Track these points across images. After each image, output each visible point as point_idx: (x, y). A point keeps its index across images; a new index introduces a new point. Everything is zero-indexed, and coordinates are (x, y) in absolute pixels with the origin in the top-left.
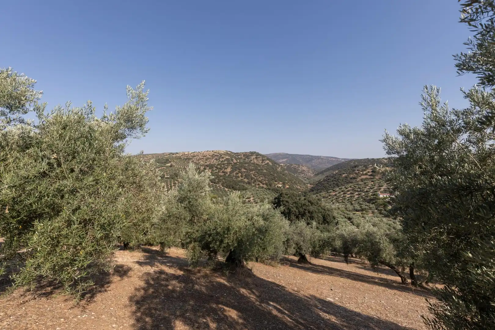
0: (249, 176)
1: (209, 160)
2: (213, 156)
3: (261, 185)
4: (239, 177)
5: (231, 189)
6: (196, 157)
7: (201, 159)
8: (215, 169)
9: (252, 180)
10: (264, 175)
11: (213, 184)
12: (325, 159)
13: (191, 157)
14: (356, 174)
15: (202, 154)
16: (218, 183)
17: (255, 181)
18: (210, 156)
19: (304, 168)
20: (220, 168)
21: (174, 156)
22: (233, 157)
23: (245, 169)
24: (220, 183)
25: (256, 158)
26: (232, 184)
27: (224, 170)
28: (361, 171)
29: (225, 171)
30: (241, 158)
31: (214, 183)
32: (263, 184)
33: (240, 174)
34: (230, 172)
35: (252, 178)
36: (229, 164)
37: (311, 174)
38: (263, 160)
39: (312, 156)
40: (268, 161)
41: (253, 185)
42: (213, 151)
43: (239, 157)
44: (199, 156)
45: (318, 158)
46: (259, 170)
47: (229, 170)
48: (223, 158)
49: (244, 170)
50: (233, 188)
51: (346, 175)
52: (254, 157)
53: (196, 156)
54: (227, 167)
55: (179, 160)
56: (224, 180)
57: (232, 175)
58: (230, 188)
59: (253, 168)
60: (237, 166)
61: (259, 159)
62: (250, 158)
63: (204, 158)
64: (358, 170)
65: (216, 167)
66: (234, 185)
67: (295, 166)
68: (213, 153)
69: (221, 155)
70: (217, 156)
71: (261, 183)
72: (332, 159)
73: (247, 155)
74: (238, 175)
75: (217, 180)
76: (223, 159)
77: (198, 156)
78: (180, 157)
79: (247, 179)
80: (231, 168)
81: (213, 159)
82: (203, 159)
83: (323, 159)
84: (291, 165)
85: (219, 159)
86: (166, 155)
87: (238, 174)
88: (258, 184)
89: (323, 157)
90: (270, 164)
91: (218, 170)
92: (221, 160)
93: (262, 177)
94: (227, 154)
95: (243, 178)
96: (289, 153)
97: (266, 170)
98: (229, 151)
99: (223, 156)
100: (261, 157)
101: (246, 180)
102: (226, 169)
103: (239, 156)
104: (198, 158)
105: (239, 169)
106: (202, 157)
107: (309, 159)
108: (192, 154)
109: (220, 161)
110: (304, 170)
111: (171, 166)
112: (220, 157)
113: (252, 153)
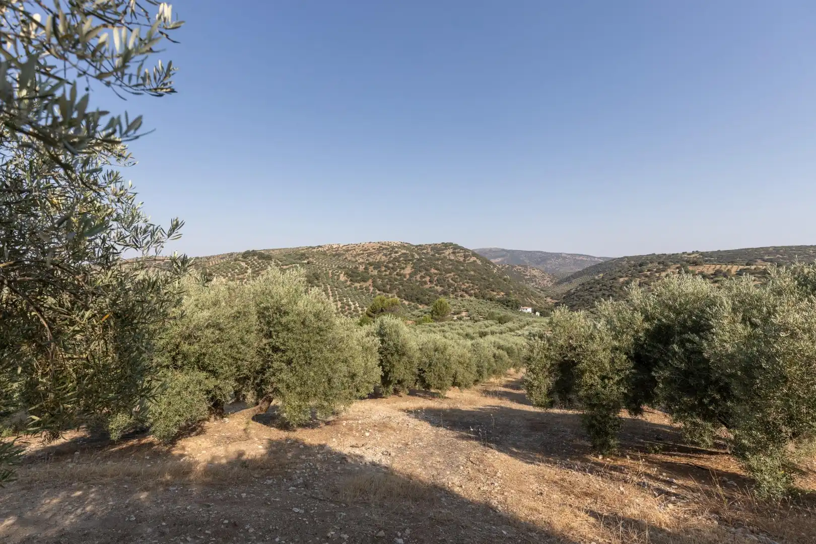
0: (444, 281)
1: (372, 256)
2: (380, 249)
3: (467, 297)
4: (425, 283)
5: (413, 302)
6: (351, 252)
7: (359, 255)
8: (383, 269)
9: (450, 287)
10: (472, 279)
11: (382, 292)
12: (569, 258)
13: (342, 252)
14: (646, 276)
15: (361, 247)
16: (390, 291)
17: (455, 290)
18: (374, 249)
19: (535, 272)
20: (392, 268)
21: (315, 250)
22: (413, 252)
23: (436, 269)
24: (395, 291)
25: (453, 253)
26: (415, 293)
27: (400, 271)
28: (656, 272)
29: (402, 272)
30: (428, 253)
31: (384, 291)
32: (471, 295)
33: (428, 279)
34: (410, 274)
35: (450, 286)
36: (407, 261)
37: (547, 282)
38: (465, 257)
39: (545, 253)
40: (474, 259)
41: (452, 296)
42: (379, 243)
43: (425, 251)
44: (357, 250)
45: (558, 256)
46: (462, 271)
47: (408, 270)
48: (396, 252)
49: (436, 271)
50: (417, 299)
51: (626, 279)
52: (451, 251)
53: (351, 250)
54: (404, 266)
55: (322, 256)
56: (400, 286)
57: (414, 279)
58: (412, 300)
59: (450, 267)
60: (422, 264)
61: (460, 254)
62: (444, 253)
63: (365, 252)
64: (649, 271)
65: (385, 266)
66: (420, 296)
67: (520, 269)
68: (379, 245)
69: (393, 248)
70: (386, 249)
71: (466, 292)
72: (581, 258)
73: (437, 249)
74: (426, 279)
75: (388, 287)
76: (397, 255)
77: (354, 249)
78: (325, 251)
79: (441, 286)
80: (413, 267)
81: (380, 255)
82: (363, 254)
83: (566, 258)
84: (513, 267)
85: (390, 254)
86: (303, 249)
87: (424, 277)
88: (461, 296)
89: (565, 255)
90: (479, 262)
91: (389, 271)
92: (393, 255)
93: (468, 283)
94: (403, 246)
95: (433, 285)
96: (506, 248)
97: (475, 271)
98: (406, 243)
99: (396, 249)
100: (461, 251)
101: (439, 289)
102: (403, 268)
103: (424, 249)
104: (355, 253)
105: (427, 270)
106: (361, 252)
107: (541, 258)
108: (344, 248)
109: (391, 257)
110: (535, 276)
111: (308, 263)
112: (391, 251)
113: (446, 246)
